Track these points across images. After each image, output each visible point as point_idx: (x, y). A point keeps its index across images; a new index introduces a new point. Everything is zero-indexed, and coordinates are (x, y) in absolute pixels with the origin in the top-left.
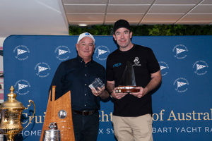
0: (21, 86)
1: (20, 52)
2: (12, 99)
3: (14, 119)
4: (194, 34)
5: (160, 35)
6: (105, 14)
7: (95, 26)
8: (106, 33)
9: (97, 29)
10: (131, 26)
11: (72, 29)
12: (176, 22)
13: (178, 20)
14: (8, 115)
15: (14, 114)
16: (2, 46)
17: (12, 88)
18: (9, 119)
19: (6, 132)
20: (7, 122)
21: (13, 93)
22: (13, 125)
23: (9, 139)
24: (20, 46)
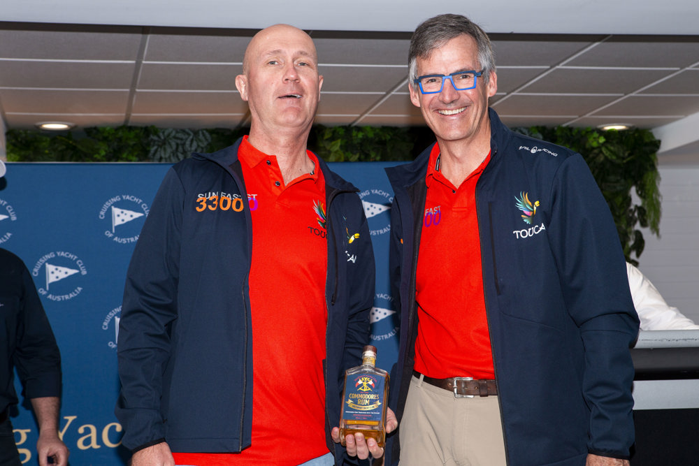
6: (132, 93)
7: (95, 128)
8: (136, 153)
9: (105, 139)
10: (216, 129)
11: (17, 139)
12: (359, 117)
13: (366, 112)
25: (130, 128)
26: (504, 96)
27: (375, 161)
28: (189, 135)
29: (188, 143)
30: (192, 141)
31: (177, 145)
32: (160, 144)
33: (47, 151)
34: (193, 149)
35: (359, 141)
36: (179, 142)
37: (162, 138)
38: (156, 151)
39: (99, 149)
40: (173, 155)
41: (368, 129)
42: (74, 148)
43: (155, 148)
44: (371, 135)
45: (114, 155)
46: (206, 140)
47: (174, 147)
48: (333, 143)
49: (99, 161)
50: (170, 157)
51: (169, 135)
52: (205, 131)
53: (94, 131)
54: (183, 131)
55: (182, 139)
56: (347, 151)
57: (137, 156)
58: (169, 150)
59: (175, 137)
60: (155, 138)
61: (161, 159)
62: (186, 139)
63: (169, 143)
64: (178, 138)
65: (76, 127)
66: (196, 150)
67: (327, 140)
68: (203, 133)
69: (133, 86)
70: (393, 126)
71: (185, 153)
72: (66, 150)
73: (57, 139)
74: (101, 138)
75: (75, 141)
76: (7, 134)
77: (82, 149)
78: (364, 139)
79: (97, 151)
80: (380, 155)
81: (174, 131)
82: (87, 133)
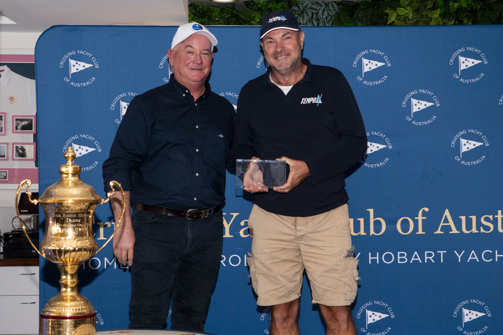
1: (76, 67)
2: (71, 179)
5: (416, 24)
7: (252, 2)
9: (260, 9)
10: (342, 1)
11: (196, 10)
14: (62, 215)
15: (77, 214)
16: (33, 53)
17: (70, 152)
18: (64, 225)
19: (60, 256)
20: (60, 231)
21: (72, 165)
22: (75, 239)
23: (66, 273)
24: (76, 52)
27: (467, 25)
28: (322, 6)
29: (321, 12)
30: (324, 11)
31: (313, 13)
32: (300, 13)
33: (217, 19)
34: (324, 17)
35: (455, 10)
36: (314, 11)
37: (302, 9)
39: (255, 17)
40: (310, 21)
41: (463, 0)
42: (237, 16)
44: (465, 5)
46: (335, 10)
47: (310, 15)
48: (434, 11)
49: (254, 25)
50: (306, 23)
51: (306, 6)
53: (252, 4)
54: (317, 3)
55: (316, 9)
56: (445, 18)
58: (306, 18)
59: (311, 8)
60: (296, 8)
62: (320, 9)
63: (306, 12)
64: (313, 9)
65: (237, 1)
66: (326, 18)
67: (429, 9)
68: (332, 4)
71: (318, 19)
72: (231, 17)
73: (224, 9)
74: (256, 9)
75: (238, 11)
76: (189, 6)
77: (242, 17)
78: (459, 9)
79: (253, 19)
80: (471, 21)
81: (310, 4)
82: (247, 5)
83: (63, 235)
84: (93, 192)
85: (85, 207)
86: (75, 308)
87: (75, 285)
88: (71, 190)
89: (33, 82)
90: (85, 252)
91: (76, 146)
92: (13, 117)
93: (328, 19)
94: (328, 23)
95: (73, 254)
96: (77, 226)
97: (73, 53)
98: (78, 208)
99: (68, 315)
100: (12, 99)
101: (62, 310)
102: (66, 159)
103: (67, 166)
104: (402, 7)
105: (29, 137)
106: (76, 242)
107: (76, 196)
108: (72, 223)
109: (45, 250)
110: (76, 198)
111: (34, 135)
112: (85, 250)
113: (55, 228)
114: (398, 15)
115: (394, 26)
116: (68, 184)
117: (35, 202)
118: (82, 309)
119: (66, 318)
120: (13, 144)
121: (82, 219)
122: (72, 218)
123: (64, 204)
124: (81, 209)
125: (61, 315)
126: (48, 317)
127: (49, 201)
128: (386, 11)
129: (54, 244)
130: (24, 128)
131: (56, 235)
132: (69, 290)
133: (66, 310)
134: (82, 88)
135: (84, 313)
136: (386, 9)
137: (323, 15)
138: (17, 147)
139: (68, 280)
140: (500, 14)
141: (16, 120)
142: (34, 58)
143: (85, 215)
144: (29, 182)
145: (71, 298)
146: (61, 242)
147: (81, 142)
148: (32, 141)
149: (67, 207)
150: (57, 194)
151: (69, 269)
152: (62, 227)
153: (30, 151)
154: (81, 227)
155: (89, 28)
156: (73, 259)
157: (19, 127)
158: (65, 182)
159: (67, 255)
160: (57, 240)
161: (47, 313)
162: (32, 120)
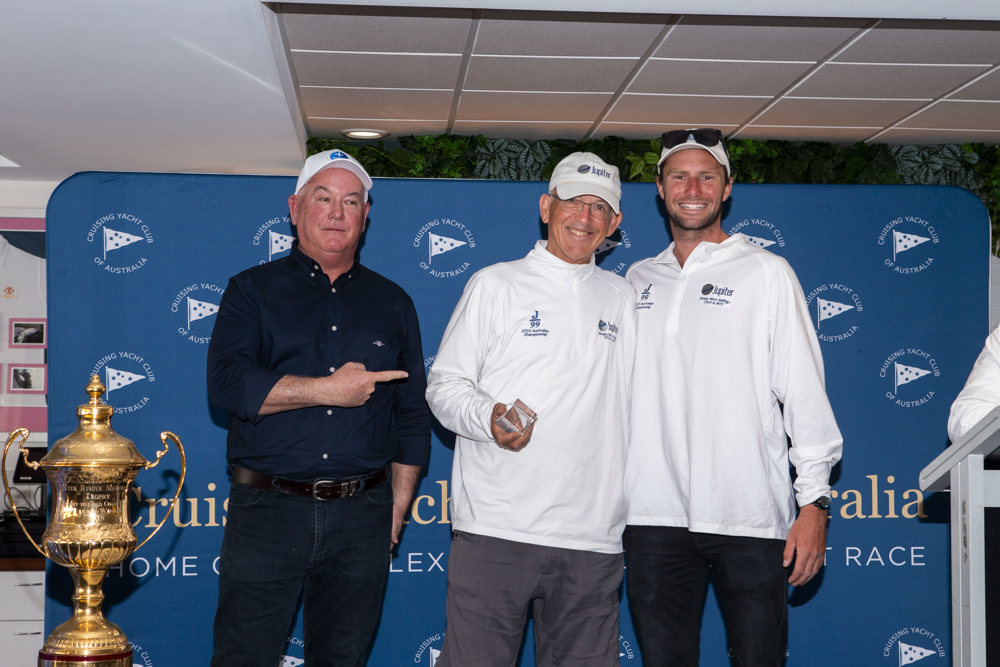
0: (119, 379)
1: (116, 240)
2: (95, 428)
3: (103, 504)
4: (806, 178)
6: (457, 93)
7: (412, 137)
8: (459, 169)
9: (423, 151)
10: (558, 140)
12: (738, 128)
13: (747, 122)
14: (79, 488)
15: (104, 485)
16: (42, 214)
17: (96, 384)
18: (82, 504)
19: (74, 555)
20: (75, 514)
21: (99, 404)
22: (99, 527)
23: (84, 584)
24: (116, 216)
25: (454, 138)
26: (930, 102)
27: (757, 183)
28: (525, 147)
29: (523, 157)
30: (528, 154)
31: (510, 159)
32: (489, 158)
34: (529, 164)
35: (738, 159)
36: (512, 155)
37: (492, 151)
38: (484, 166)
39: (415, 163)
40: (505, 170)
41: (750, 143)
42: (386, 160)
43: (483, 162)
44: (753, 151)
45: (434, 170)
46: (545, 153)
47: (506, 162)
49: (414, 176)
50: (499, 174)
51: (499, 147)
52: (543, 143)
53: (411, 141)
54: (517, 142)
55: (515, 152)
57: (459, 172)
58: (499, 166)
59: (506, 150)
60: (483, 150)
61: (489, 176)
62: (521, 152)
63: (499, 157)
64: (510, 151)
65: (389, 135)
66: (532, 166)
68: (541, 145)
69: (459, 85)
70: (782, 139)
71: (518, 169)
72: (376, 162)
73: (365, 149)
74: (418, 150)
75: (387, 153)
76: (308, 143)
77: (395, 162)
78: (744, 156)
79: (413, 165)
80: (763, 175)
81: (506, 143)
82: (402, 143)
83: (82, 520)
84: (133, 450)
85: (118, 474)
86: (97, 642)
87: (98, 603)
88: (95, 446)
89: (44, 262)
90: (117, 550)
91: (111, 372)
92: (11, 320)
93: (535, 168)
94: (535, 175)
95: (96, 552)
96: (104, 507)
97: (110, 217)
98: (106, 475)
99: (86, 653)
100: (9, 290)
101: (74, 645)
102: (89, 394)
103: (90, 407)
104: (652, 151)
105: (36, 354)
106: (101, 533)
107: (103, 456)
108: (96, 501)
109: (48, 545)
110: (104, 460)
111: (46, 350)
112: (116, 545)
113: (67, 510)
114: (647, 165)
115: (639, 182)
116: (90, 436)
117: (35, 465)
118: (108, 645)
119: (82, 659)
120: (10, 365)
121: (113, 494)
122: (95, 493)
123: (83, 470)
124: (111, 478)
125: (73, 654)
126: (52, 657)
127: (59, 463)
128: (628, 158)
129: (65, 535)
130: (29, 339)
131: (69, 520)
132: (88, 611)
133: (82, 646)
134: (124, 275)
135: (112, 650)
136: (627, 154)
137: (526, 161)
138: (15, 371)
139: (87, 594)
140: (809, 165)
141: (16, 325)
142: (44, 223)
143: (118, 488)
144: (25, 432)
145: (91, 626)
146: (76, 532)
147: (121, 365)
148: (42, 361)
149: (88, 474)
150: (72, 452)
151: (89, 577)
152: (79, 508)
153: (38, 378)
154: (111, 508)
155: (138, 177)
156: (97, 559)
157: (21, 338)
158: (87, 433)
159: (86, 554)
160: (70, 529)
161: (51, 651)
162: (42, 326)
